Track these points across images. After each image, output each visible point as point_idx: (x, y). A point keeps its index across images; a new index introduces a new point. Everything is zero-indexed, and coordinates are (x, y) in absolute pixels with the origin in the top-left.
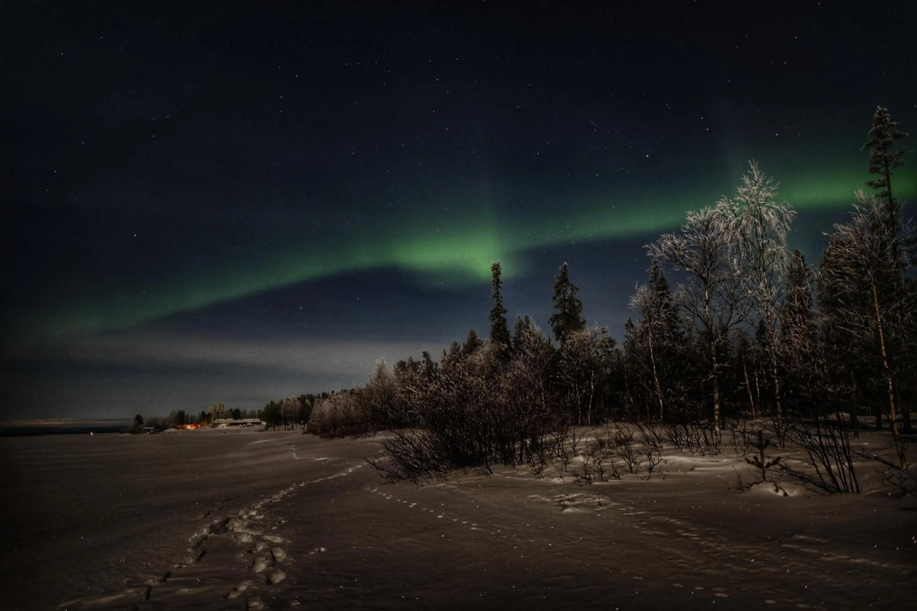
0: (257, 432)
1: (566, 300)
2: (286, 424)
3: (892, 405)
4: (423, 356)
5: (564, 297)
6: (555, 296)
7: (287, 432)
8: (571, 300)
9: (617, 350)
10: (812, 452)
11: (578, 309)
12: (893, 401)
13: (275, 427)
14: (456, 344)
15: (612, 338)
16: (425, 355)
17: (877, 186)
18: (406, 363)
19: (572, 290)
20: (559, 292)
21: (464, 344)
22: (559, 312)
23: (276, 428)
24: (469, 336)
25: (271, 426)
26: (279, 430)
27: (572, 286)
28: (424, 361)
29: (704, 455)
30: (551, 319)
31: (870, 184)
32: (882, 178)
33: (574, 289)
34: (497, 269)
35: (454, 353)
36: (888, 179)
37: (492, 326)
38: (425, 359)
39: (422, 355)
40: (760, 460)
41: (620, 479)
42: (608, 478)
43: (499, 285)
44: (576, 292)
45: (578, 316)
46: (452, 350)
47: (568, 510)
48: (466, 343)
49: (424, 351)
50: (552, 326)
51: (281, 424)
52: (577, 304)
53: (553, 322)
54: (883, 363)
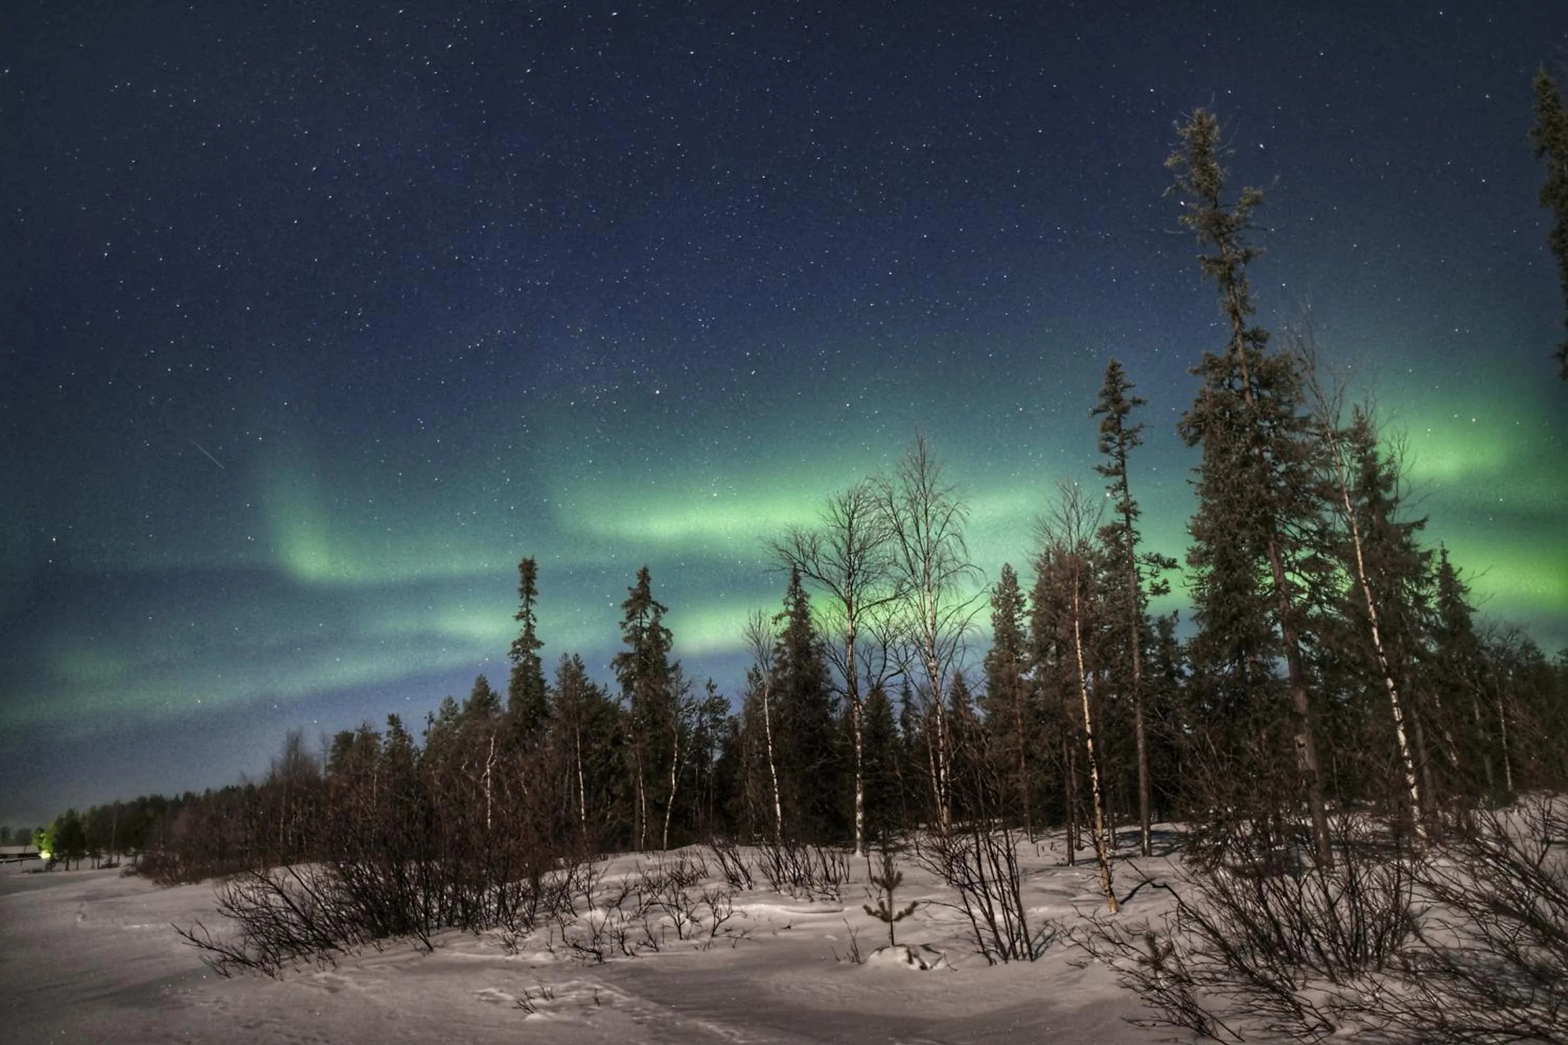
0: (26, 875)
1: (643, 630)
2: (95, 855)
3: (1098, 811)
4: (389, 723)
5: (641, 623)
6: (624, 620)
7: (96, 871)
8: (655, 629)
9: (731, 717)
10: (967, 892)
11: (666, 644)
12: (1099, 805)
13: (70, 862)
14: (450, 700)
15: (724, 698)
16: (393, 720)
17: (1108, 473)
18: (353, 735)
19: (656, 611)
20: (631, 616)
21: (465, 702)
22: (630, 648)
23: (72, 865)
24: (474, 687)
25: (60, 861)
26: (77, 869)
27: (657, 604)
28: (389, 733)
29: (812, 901)
30: (615, 662)
31: (1100, 469)
32: (1114, 462)
33: (660, 609)
34: (529, 570)
35: (447, 719)
36: (1123, 464)
37: (514, 670)
38: (391, 728)
39: (387, 720)
40: (887, 908)
41: (658, 950)
42: (637, 949)
43: (531, 597)
44: (662, 615)
45: (664, 656)
46: (442, 712)
47: (535, 1016)
48: (469, 699)
49: (391, 713)
50: (617, 672)
51: (83, 856)
52: (663, 636)
53: (620, 666)
54: (1086, 742)
